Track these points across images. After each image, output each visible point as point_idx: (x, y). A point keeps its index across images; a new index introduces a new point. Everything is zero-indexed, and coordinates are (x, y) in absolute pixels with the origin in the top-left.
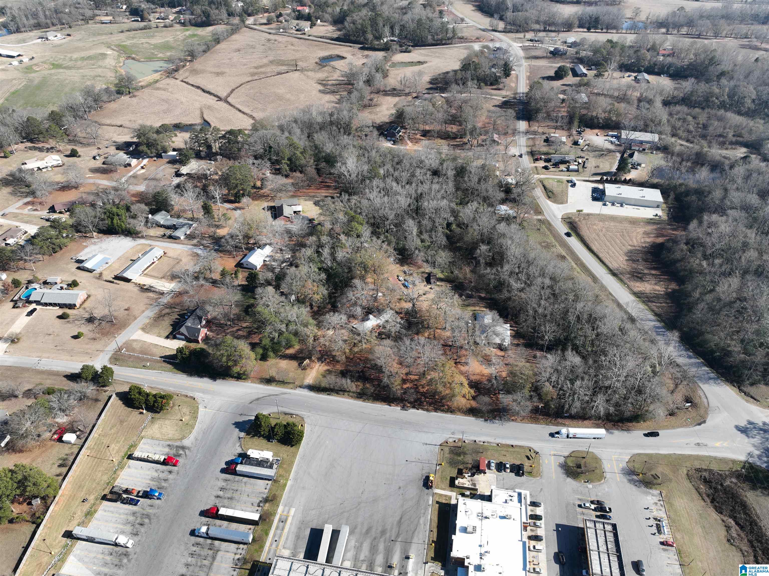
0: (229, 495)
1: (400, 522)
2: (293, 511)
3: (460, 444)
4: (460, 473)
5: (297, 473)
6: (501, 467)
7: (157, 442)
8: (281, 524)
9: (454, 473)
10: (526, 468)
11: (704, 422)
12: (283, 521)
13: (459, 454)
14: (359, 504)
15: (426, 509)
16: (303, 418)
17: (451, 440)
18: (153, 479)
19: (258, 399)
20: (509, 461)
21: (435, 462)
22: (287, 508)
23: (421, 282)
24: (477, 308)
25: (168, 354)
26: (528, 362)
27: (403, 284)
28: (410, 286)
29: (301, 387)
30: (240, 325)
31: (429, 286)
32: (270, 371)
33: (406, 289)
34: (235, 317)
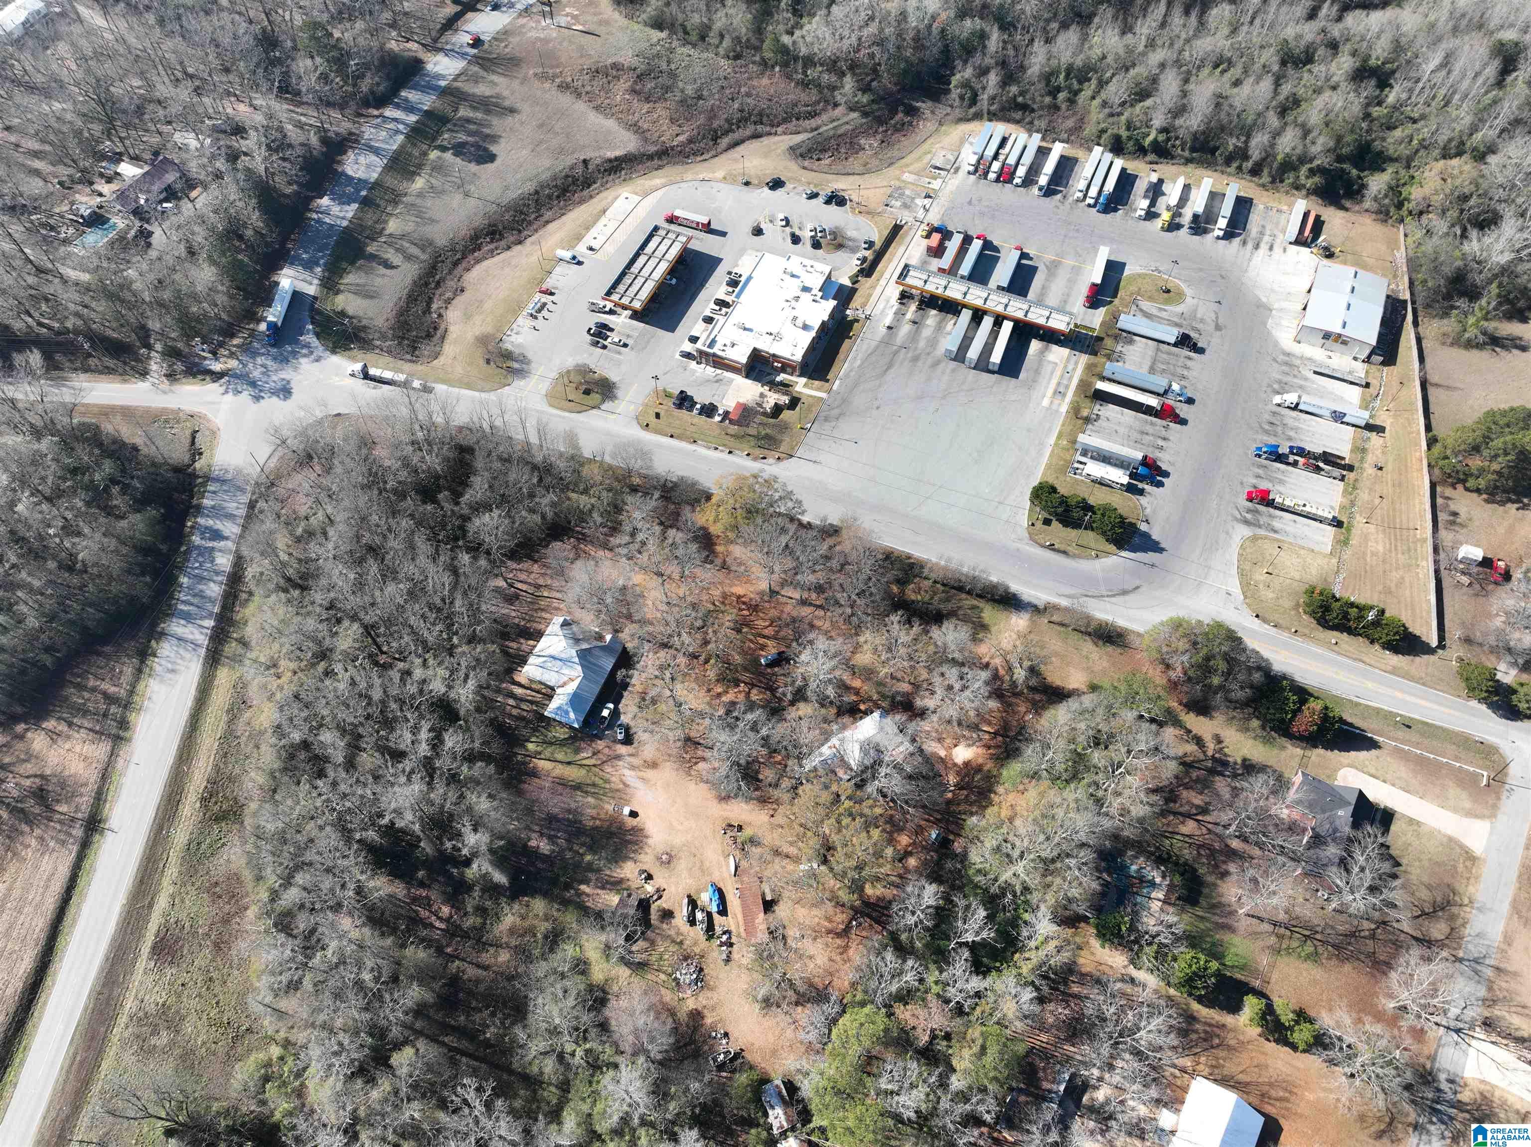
0: (1147, 439)
1: (890, 366)
2: (1046, 402)
3: (758, 452)
4: (778, 410)
5: (1040, 453)
6: (709, 410)
7: (1300, 542)
8: (1061, 389)
9: (786, 415)
10: (670, 403)
11: (325, 417)
12: (1059, 393)
13: (767, 437)
14: (944, 397)
15: (847, 375)
16: (1031, 539)
17: (771, 461)
18: (1281, 482)
19: (1124, 592)
20: (692, 418)
21: (810, 434)
22: (1054, 407)
23: (667, 915)
24: (560, 770)
25: (1363, 755)
26: (538, 587)
27: (723, 912)
28: (706, 898)
29: (1035, 606)
30: (1204, 831)
31: (650, 888)
32: (1105, 664)
33: (721, 885)
34: (1224, 862)
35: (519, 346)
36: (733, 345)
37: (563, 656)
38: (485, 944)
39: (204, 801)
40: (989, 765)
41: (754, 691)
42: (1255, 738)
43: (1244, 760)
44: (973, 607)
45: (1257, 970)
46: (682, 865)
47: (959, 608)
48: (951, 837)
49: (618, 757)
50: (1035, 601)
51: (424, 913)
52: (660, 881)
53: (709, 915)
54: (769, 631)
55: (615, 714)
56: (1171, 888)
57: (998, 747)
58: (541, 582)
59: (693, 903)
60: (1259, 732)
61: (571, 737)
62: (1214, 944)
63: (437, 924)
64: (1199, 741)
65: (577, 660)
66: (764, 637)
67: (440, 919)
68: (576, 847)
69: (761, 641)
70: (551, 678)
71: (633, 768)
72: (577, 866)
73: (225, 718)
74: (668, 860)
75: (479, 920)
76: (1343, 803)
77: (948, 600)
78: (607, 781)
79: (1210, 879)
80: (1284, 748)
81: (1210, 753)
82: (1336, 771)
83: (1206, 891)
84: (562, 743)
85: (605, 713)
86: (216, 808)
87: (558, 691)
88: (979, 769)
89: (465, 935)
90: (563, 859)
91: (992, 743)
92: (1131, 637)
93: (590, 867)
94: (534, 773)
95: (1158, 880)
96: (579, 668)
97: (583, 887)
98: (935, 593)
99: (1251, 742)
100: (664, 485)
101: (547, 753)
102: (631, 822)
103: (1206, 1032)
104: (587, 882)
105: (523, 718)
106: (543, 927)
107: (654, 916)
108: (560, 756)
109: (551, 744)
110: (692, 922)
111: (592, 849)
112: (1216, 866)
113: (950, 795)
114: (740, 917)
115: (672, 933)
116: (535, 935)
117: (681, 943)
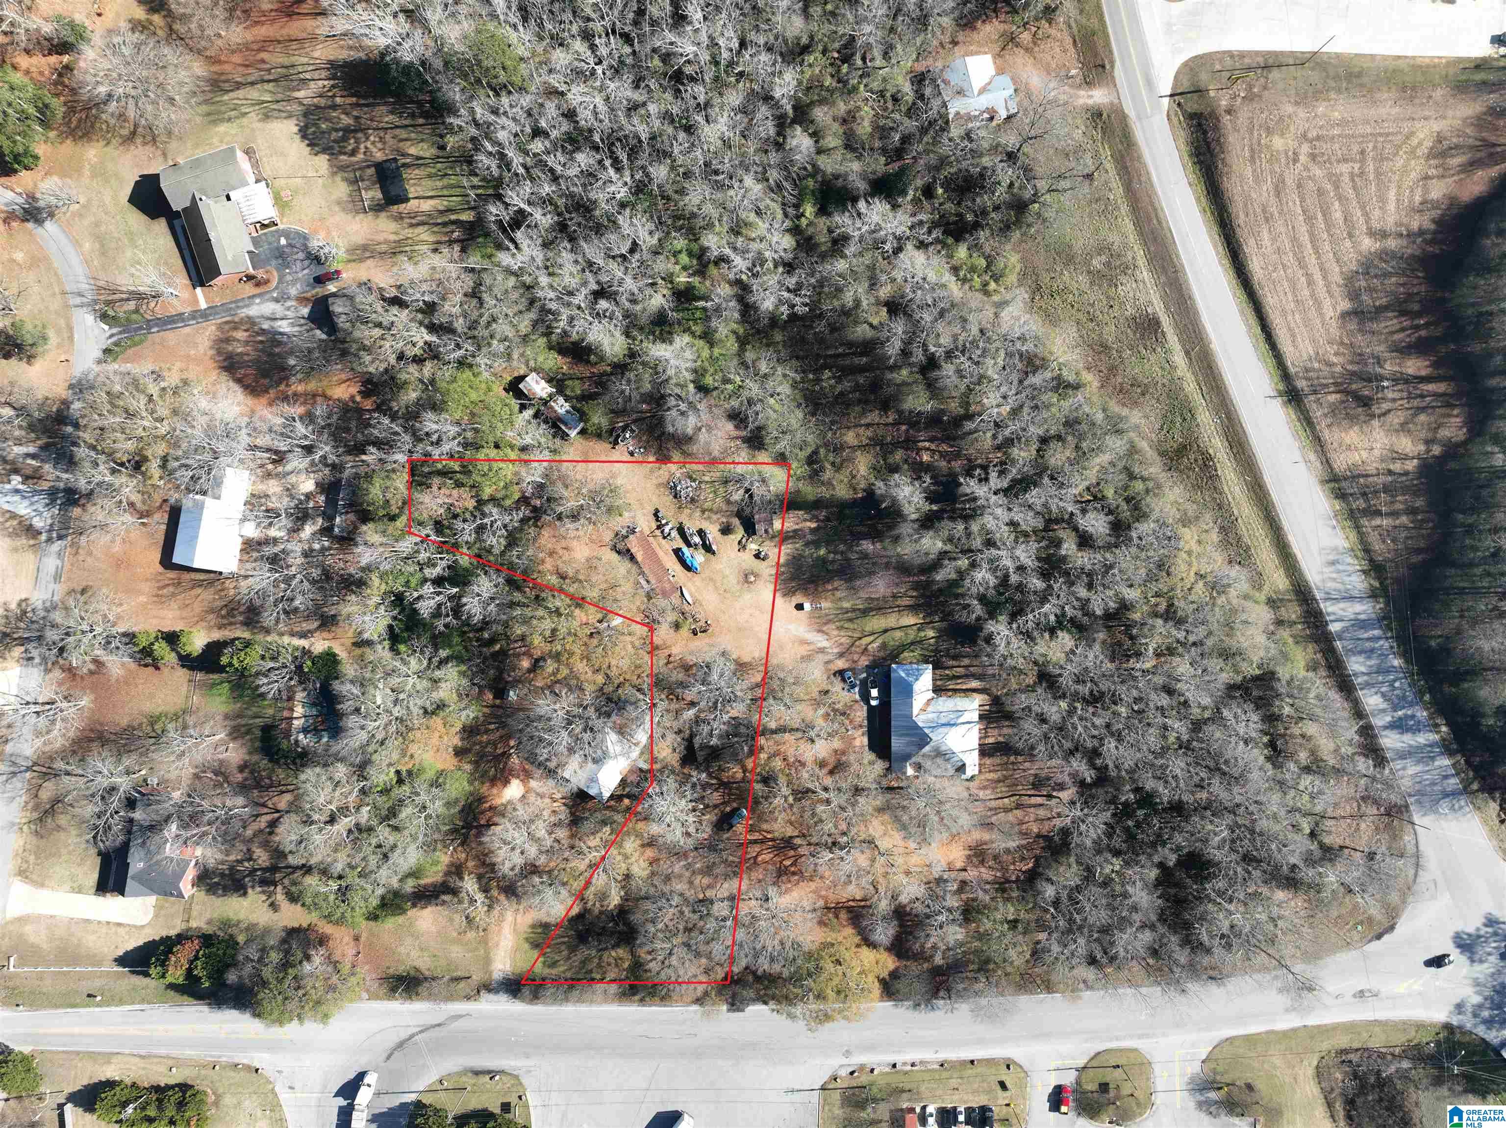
3: (863, 1079)
6: (946, 1119)
10: (998, 1111)
11: (1392, 928)
13: (861, 1106)
16: (517, 1078)
17: (843, 1073)
19: (400, 1045)
20: (964, 1100)
23: (726, 530)
24: (892, 620)
25: (131, 945)
26: (1018, 806)
27: (677, 552)
28: (698, 558)
29: (490, 990)
30: (270, 805)
31: (753, 546)
32: (402, 950)
33: (690, 574)
34: (246, 779)
37: (941, 730)
38: (875, 445)
39: (1208, 458)
40: (484, 789)
41: (740, 775)
42: (239, 922)
43: (245, 894)
44: (554, 964)
45: (201, 689)
46: (733, 580)
47: (569, 958)
48: (498, 702)
49: (841, 655)
50: (491, 997)
51: (944, 447)
52: (747, 557)
53: (689, 544)
54: (753, 850)
55: (865, 697)
56: (287, 734)
57: (483, 812)
58: (1018, 813)
59: (708, 549)
60: (234, 931)
61: (897, 656)
62: (241, 696)
63: (927, 444)
64: (293, 898)
65: (926, 731)
66: (755, 842)
67: (928, 449)
68: (839, 557)
69: (756, 836)
70: (946, 704)
71: (822, 650)
72: (828, 543)
73: (1246, 540)
74: (747, 578)
75: (890, 460)
76: (139, 878)
77: (583, 963)
78: (840, 628)
79: (256, 758)
80: (209, 922)
81: (279, 888)
82: (156, 916)
83: (257, 744)
84: (903, 647)
85: (874, 692)
86: (1192, 457)
87: (931, 694)
88: (493, 781)
89: (896, 445)
90: (845, 542)
91: (489, 814)
92: (383, 991)
93: (816, 544)
94: (913, 609)
95: (301, 736)
96: (920, 724)
97: (814, 525)
98: (599, 966)
99: (242, 917)
100: (948, 990)
101: (912, 634)
102: (798, 599)
103: (234, 616)
104: (813, 531)
105: (955, 657)
106: (828, 474)
107: (736, 522)
108: (898, 634)
109: (912, 643)
110: (701, 533)
111: (824, 561)
112: (252, 772)
113: (512, 743)
114: (661, 554)
115: (715, 517)
116: (833, 464)
117: (703, 511)
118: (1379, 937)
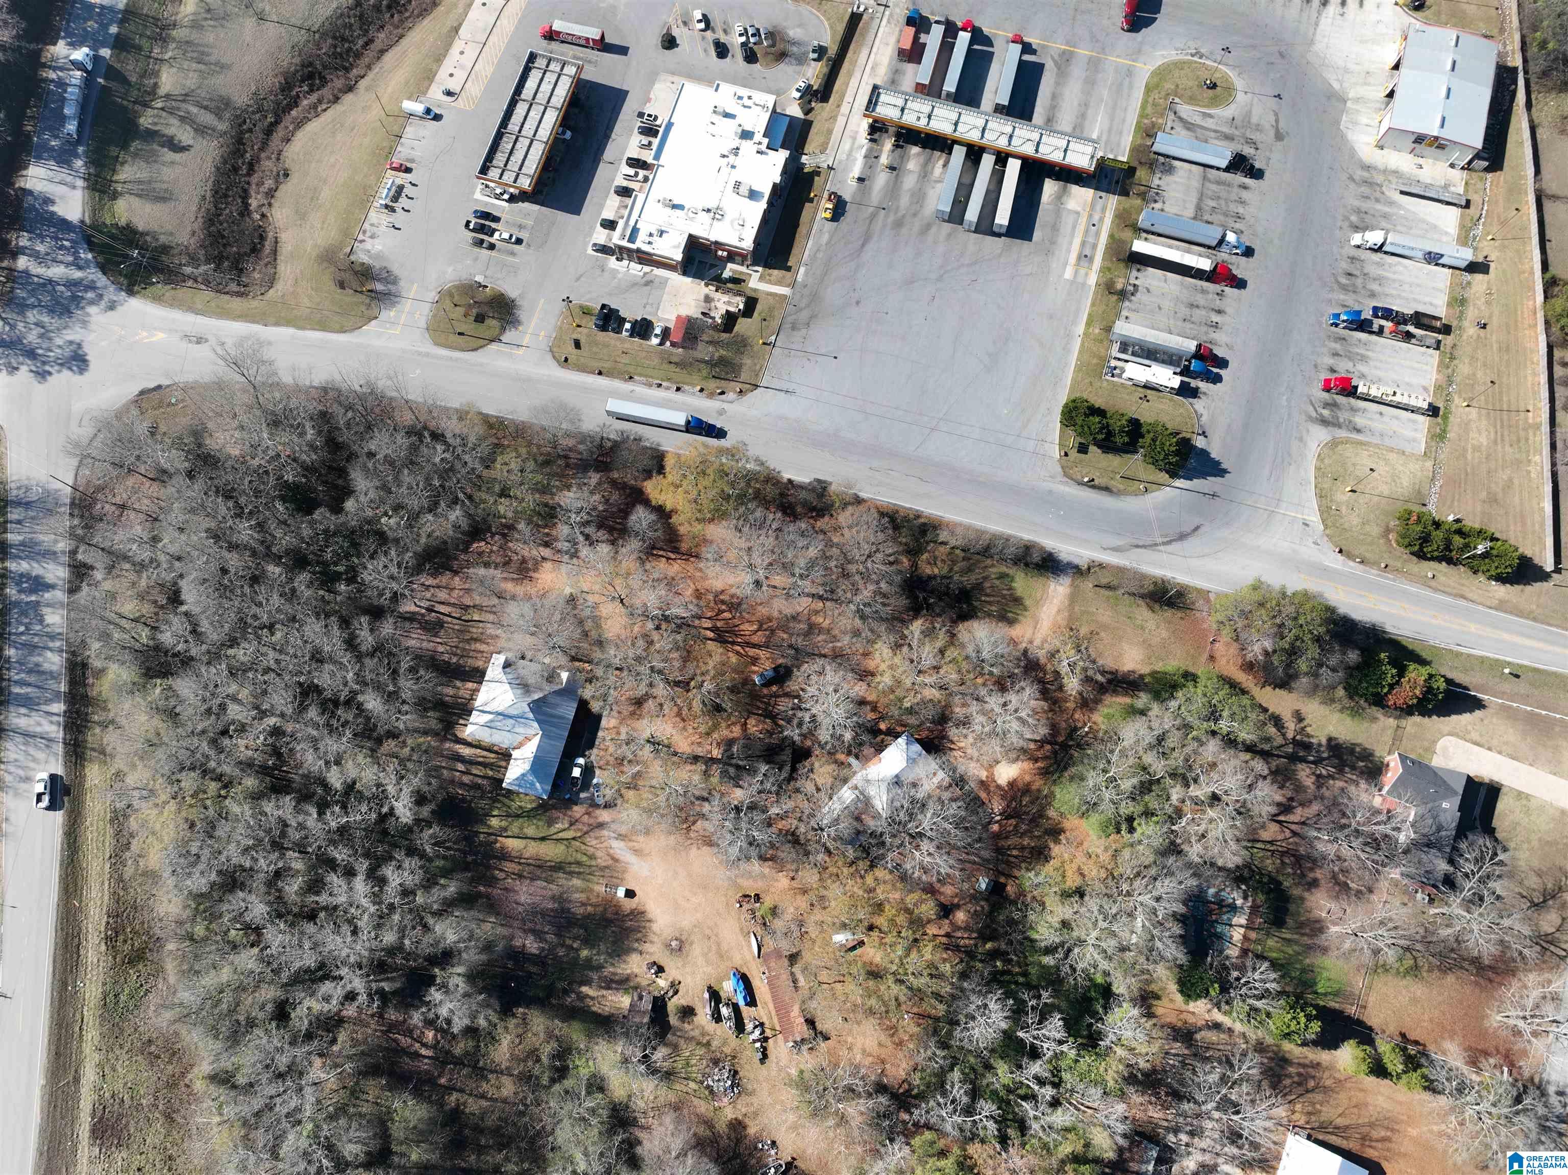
0: (1199, 314)
1: (867, 239)
2: (1068, 274)
3: (712, 385)
4: (730, 319)
5: (1067, 349)
6: (642, 329)
7: (1388, 442)
8: (1087, 252)
9: (742, 325)
10: (590, 323)
11: (142, 393)
12: (1085, 258)
13: (723, 362)
14: (940, 279)
15: (813, 257)
16: (1066, 475)
17: (731, 396)
18: (1364, 359)
19: (1182, 537)
20: (622, 342)
21: (776, 351)
22: (1080, 279)
23: (688, 1012)
24: (533, 849)
25: (1466, 718)
26: (466, 608)
27: (752, 1001)
28: (729, 987)
29: (1077, 567)
30: (1288, 833)
31: (662, 983)
32: (1164, 634)
33: (744, 970)
34: (1312, 869)
35: (379, 256)
36: (661, 233)
37: (515, 713)
38: (482, 1069)
39: (111, 940)
40: (1038, 783)
41: (752, 722)
42: (1341, 711)
43: (1330, 740)
44: (1002, 576)
45: (1352, 994)
46: (696, 950)
47: (985, 578)
48: (1002, 880)
49: (601, 826)
50: (1076, 561)
51: (404, 1041)
52: (673, 971)
53: (736, 1008)
54: (758, 638)
55: (588, 771)
56: (1254, 909)
57: (1045, 758)
58: (467, 601)
59: (715, 996)
60: (1347, 702)
61: (540, 806)
62: (1303, 971)
63: (423, 1052)
64: (1277, 721)
65: (531, 716)
66: (754, 646)
67: (424, 1045)
68: (568, 942)
69: (752, 652)
70: (501, 739)
71: (621, 837)
72: (575, 963)
73: (110, 831)
74: (679, 947)
75: (471, 1043)
76: (1450, 791)
77: (969, 570)
78: (592, 857)
79: (1296, 892)
80: (1374, 719)
81: (1290, 735)
82: (1435, 742)
83: (1292, 907)
84: (529, 815)
85: (576, 772)
86: (127, 948)
87: (515, 754)
88: (1026, 790)
89: (459, 1062)
90: (556, 957)
91: (1039, 754)
92: (1192, 596)
93: (589, 965)
94: (504, 856)
95: (1239, 902)
96: (536, 725)
97: (585, 989)
98: (954, 562)
99: (1337, 716)
100: (601, 446)
101: (514, 829)
102: (629, 905)
103: (1299, 1074)
104: (588, 982)
105: (477, 787)
106: (546, 1051)
107: (673, 1020)
108: (530, 831)
109: (518, 816)
110: (717, 1017)
111: (587, 942)
112: (1303, 875)
113: (995, 827)
114: (771, 1006)
115: (696, 1033)
116: (538, 1060)
117: (708, 1044)
118: (159, 387)
